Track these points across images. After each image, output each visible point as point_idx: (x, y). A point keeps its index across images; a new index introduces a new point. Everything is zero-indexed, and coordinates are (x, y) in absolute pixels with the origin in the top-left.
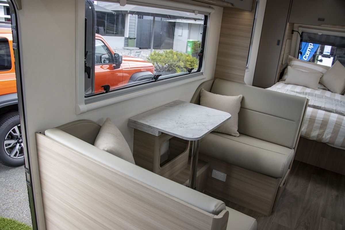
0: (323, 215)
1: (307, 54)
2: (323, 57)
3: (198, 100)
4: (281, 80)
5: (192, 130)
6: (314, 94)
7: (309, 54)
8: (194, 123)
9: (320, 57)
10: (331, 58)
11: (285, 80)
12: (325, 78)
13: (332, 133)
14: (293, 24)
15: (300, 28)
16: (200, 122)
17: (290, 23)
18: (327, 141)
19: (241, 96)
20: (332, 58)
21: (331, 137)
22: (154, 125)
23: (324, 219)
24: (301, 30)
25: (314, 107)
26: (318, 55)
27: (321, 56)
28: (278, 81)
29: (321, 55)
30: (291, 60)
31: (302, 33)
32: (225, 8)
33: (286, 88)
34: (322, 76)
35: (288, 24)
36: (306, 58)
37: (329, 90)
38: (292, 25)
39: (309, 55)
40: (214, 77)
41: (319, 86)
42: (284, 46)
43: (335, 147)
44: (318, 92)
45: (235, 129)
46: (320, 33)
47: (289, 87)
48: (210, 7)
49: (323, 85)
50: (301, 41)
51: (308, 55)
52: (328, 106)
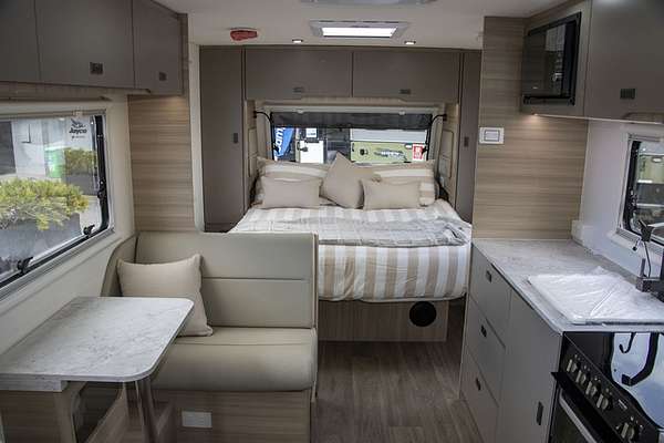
0: (392, 423)
2: (307, 142)
3: (116, 287)
5: (130, 356)
6: (319, 220)
7: (281, 141)
8: (130, 340)
9: (303, 144)
11: (261, 203)
12: (327, 187)
13: (366, 280)
14: (253, 101)
16: (139, 335)
17: (248, 101)
18: (362, 295)
19: (198, 256)
20: (321, 142)
21: (365, 288)
22: (45, 370)
23: (394, 428)
24: (267, 110)
25: (326, 242)
26: (297, 140)
27: (303, 141)
28: (250, 207)
30: (263, 165)
31: (271, 114)
32: (130, 98)
33: (269, 219)
34: (322, 183)
35: (246, 103)
37: (338, 205)
38: (252, 103)
40: (136, 230)
41: (321, 201)
42: (246, 143)
43: (375, 301)
44: (323, 213)
45: (201, 321)
46: (301, 110)
47: (273, 214)
48: (103, 99)
49: (326, 199)
50: (272, 127)
52: (347, 236)
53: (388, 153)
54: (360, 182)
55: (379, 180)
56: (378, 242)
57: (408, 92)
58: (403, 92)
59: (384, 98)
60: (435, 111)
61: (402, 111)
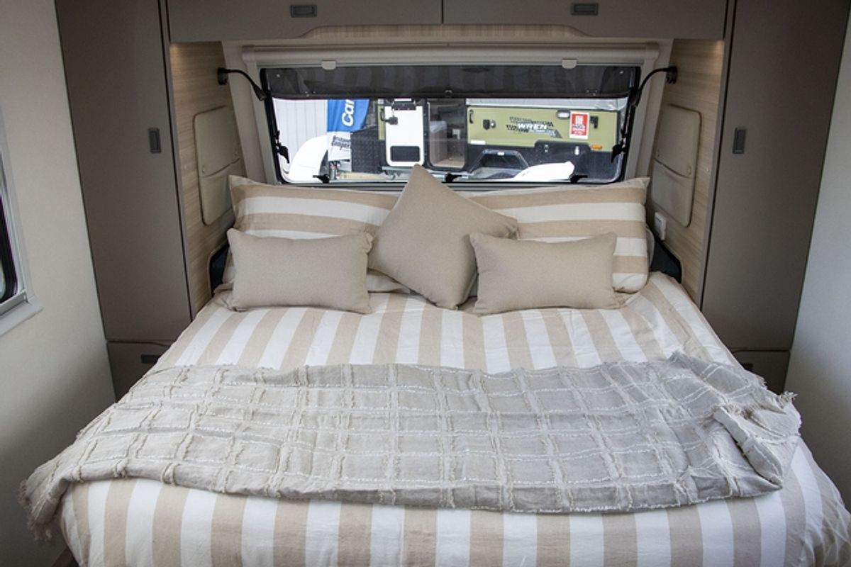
1: (349, 109)
2: (396, 109)
4: (220, 287)
6: (347, 371)
7: (352, 107)
9: (389, 112)
10: (417, 108)
12: (389, 253)
15: (247, 57)
20: (420, 109)
24: (253, 64)
26: (381, 105)
27: (390, 108)
28: (209, 299)
29: (389, 105)
31: (263, 73)
34: (374, 244)
35: (174, 51)
36: (349, 121)
37: (414, 293)
39: (355, 109)
46: (329, 61)
49: (387, 278)
51: (352, 112)
53: (529, 126)
54: (467, 241)
55: (512, 233)
56: (508, 497)
57: (592, 10)
58: (578, 10)
59: (528, 26)
60: (649, 60)
61: (569, 60)
